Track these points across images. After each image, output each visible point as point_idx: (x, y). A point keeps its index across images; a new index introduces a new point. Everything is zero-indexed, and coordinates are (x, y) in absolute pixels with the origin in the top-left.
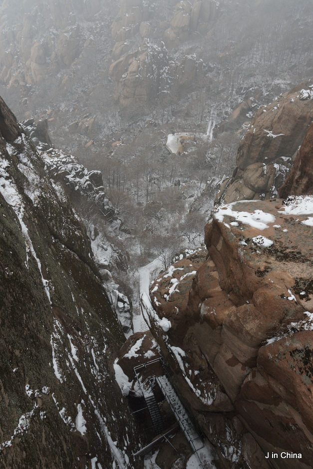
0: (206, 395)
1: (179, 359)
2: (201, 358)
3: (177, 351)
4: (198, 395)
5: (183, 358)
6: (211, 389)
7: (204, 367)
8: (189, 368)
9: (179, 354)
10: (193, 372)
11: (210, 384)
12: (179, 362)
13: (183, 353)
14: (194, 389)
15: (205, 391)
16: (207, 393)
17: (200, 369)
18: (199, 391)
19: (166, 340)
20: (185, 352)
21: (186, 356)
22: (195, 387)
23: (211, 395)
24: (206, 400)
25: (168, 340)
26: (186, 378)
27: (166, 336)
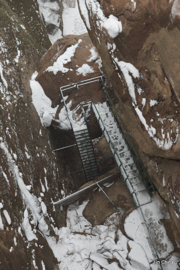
0: (163, 136)
1: (129, 81)
2: (162, 83)
3: (127, 69)
4: (151, 135)
5: (135, 80)
6: (171, 128)
7: (165, 96)
8: (143, 96)
9: (130, 74)
10: (148, 102)
11: (172, 120)
12: (128, 85)
13: (136, 73)
14: (146, 126)
15: (162, 130)
16: (165, 132)
17: (159, 99)
18: (154, 130)
19: (112, 51)
20: (140, 72)
21: (140, 78)
22: (148, 123)
23: (170, 136)
24: (162, 142)
25: (115, 50)
26: (137, 110)
27: (112, 44)
